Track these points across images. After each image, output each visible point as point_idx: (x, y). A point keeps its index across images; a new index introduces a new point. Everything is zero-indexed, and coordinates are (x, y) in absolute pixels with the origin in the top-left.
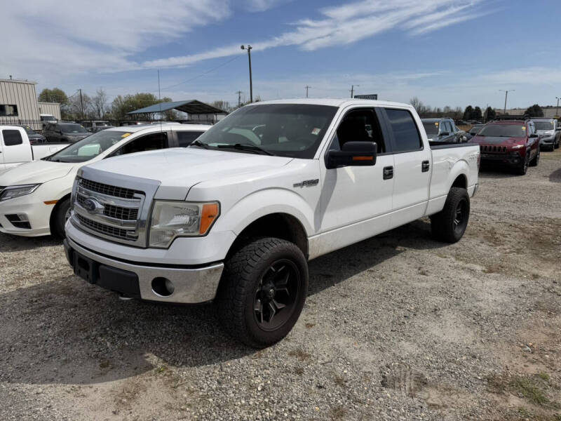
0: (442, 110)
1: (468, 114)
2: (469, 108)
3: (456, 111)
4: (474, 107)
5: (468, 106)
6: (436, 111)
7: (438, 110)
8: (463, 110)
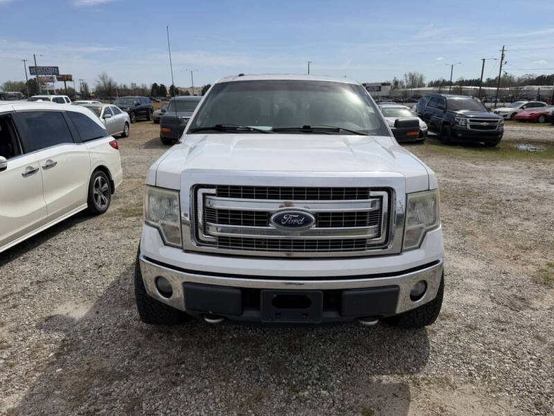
0: (129, 86)
1: (155, 91)
2: (155, 86)
3: (141, 88)
4: (159, 85)
5: (153, 83)
6: (123, 87)
7: (125, 86)
8: (149, 87)
